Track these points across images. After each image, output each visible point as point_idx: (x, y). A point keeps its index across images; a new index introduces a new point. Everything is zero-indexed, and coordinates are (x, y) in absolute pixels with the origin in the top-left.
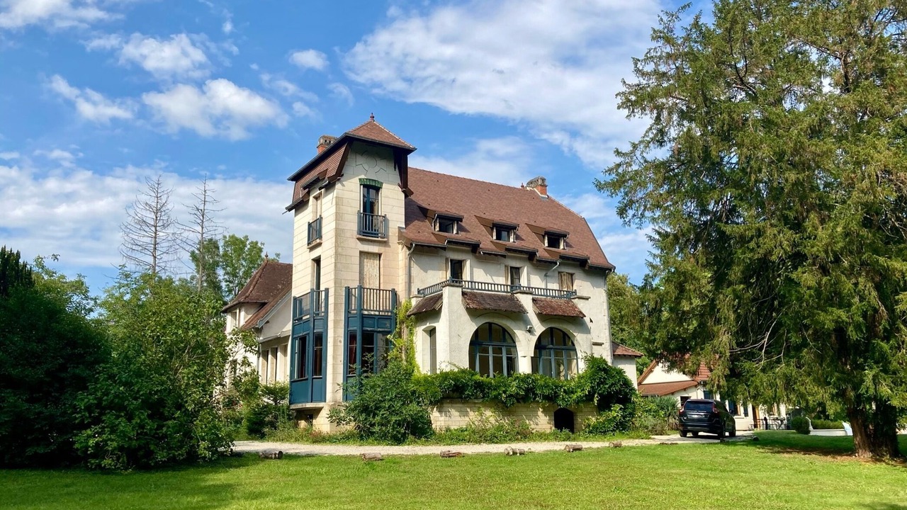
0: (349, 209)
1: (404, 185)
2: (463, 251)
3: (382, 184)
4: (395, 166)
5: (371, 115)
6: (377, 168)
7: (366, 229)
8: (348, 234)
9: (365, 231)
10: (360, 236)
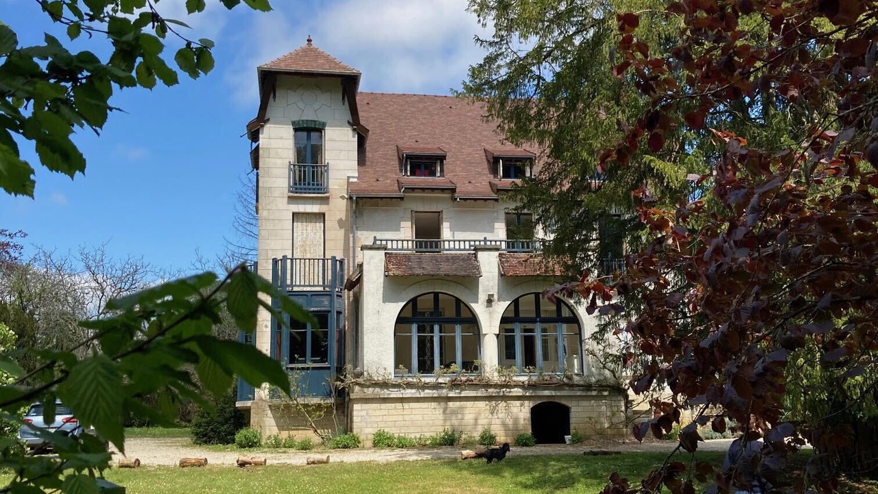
0: (279, 162)
1: (355, 123)
2: (438, 200)
3: (324, 125)
4: (343, 98)
5: (307, 38)
6: (316, 106)
7: (300, 184)
8: (276, 194)
9: (298, 186)
10: (291, 194)
